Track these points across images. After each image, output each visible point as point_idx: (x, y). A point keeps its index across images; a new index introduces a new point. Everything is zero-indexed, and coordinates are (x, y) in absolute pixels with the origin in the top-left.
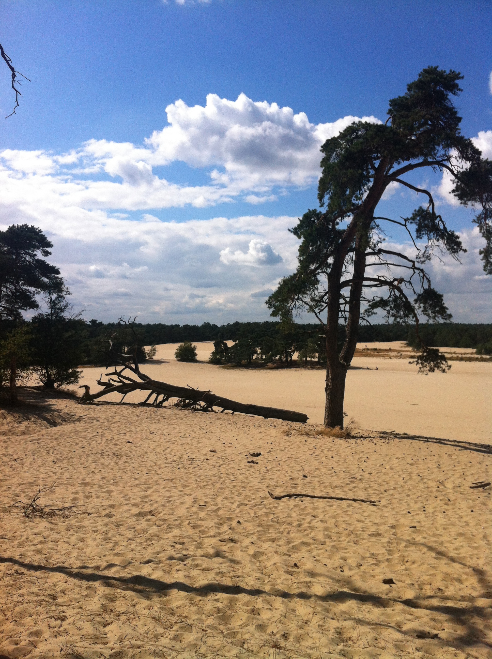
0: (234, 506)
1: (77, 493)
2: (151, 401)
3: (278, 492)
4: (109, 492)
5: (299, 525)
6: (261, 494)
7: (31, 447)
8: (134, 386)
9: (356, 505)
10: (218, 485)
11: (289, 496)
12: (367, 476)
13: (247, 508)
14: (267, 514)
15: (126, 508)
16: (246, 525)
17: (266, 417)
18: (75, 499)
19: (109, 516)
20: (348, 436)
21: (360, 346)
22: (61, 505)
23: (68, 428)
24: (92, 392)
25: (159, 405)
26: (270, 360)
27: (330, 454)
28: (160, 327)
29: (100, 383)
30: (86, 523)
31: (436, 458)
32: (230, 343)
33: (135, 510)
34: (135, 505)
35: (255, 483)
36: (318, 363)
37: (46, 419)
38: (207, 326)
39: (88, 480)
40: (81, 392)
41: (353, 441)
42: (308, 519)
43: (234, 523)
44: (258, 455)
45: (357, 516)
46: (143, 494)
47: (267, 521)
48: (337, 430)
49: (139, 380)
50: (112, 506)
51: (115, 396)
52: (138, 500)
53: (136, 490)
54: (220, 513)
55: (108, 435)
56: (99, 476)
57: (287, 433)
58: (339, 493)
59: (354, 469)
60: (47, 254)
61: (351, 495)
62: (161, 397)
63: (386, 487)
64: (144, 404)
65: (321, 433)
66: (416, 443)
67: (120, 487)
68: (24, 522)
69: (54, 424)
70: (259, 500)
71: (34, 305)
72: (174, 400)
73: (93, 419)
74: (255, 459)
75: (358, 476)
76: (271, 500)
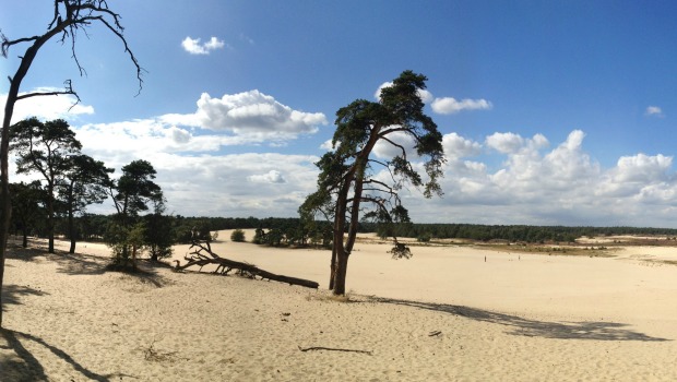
0: (274, 356)
1: (177, 340)
2: (220, 271)
3: (304, 345)
4: (198, 341)
5: (322, 374)
6: (292, 347)
7: (146, 302)
8: (208, 261)
9: (358, 355)
10: (261, 338)
11: (312, 349)
12: (362, 331)
13: (283, 358)
14: (298, 365)
15: (212, 355)
16: (284, 373)
17: (291, 284)
18: (177, 346)
19: (202, 362)
20: (348, 301)
21: (358, 235)
22: (168, 351)
23: (167, 289)
24: (182, 264)
25: (225, 274)
26: (292, 242)
27: (337, 315)
28: (220, 219)
29: (186, 258)
30: (187, 368)
31: (405, 316)
32: (266, 231)
33: (219, 358)
34: (218, 353)
35: (287, 336)
36: (323, 246)
37: (154, 282)
38: (251, 219)
39: (183, 330)
40: (175, 264)
41: (351, 305)
42: (328, 368)
43: (275, 371)
44: (288, 315)
45: (360, 365)
46: (222, 343)
47: (299, 370)
48: (341, 297)
49: (212, 258)
50: (202, 353)
51: (195, 268)
52: (220, 349)
53: (217, 340)
54: (264, 361)
55: (194, 295)
56: (190, 327)
57: (308, 299)
58: (345, 346)
59: (353, 326)
60: (153, 177)
61: (353, 348)
62: (226, 269)
63: (375, 340)
64: (215, 273)
65: (330, 299)
66: (392, 305)
67: (206, 336)
68: (145, 364)
69: (158, 285)
70: (291, 352)
71: (145, 208)
72: (234, 271)
73: (182, 283)
74: (286, 318)
75: (356, 331)
76: (299, 352)
